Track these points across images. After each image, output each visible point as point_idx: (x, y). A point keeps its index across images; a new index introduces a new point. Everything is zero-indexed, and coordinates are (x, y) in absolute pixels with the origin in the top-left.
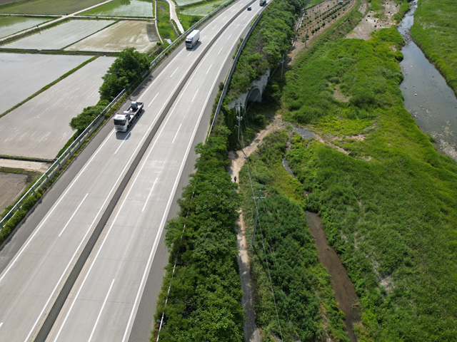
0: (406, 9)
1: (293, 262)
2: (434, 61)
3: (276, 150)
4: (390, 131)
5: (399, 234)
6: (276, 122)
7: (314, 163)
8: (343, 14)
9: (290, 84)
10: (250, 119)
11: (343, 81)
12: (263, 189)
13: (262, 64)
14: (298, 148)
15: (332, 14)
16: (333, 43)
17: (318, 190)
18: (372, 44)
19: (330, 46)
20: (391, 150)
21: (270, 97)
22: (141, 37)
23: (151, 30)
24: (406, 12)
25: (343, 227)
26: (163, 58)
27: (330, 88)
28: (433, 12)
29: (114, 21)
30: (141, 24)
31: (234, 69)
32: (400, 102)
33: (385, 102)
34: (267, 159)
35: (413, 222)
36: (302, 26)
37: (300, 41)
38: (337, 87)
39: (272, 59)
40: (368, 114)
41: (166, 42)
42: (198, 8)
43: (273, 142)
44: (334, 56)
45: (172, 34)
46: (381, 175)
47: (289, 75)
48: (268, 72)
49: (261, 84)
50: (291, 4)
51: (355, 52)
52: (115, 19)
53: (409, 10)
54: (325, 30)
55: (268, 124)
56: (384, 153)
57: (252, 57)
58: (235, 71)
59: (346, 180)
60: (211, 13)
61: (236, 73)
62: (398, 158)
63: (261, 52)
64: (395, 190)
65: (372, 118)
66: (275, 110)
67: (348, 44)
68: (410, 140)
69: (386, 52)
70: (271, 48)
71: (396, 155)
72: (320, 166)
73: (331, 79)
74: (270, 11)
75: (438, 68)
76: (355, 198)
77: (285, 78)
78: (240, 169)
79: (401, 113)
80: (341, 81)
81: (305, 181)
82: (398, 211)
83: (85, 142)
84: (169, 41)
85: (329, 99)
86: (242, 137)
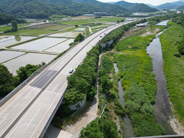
11: (132, 44)
13: (110, 38)
23: (84, 34)
29: (74, 32)
30: (81, 32)
48: (112, 41)
49: (110, 43)
66: (113, 49)
73: (129, 44)
85: (126, 47)
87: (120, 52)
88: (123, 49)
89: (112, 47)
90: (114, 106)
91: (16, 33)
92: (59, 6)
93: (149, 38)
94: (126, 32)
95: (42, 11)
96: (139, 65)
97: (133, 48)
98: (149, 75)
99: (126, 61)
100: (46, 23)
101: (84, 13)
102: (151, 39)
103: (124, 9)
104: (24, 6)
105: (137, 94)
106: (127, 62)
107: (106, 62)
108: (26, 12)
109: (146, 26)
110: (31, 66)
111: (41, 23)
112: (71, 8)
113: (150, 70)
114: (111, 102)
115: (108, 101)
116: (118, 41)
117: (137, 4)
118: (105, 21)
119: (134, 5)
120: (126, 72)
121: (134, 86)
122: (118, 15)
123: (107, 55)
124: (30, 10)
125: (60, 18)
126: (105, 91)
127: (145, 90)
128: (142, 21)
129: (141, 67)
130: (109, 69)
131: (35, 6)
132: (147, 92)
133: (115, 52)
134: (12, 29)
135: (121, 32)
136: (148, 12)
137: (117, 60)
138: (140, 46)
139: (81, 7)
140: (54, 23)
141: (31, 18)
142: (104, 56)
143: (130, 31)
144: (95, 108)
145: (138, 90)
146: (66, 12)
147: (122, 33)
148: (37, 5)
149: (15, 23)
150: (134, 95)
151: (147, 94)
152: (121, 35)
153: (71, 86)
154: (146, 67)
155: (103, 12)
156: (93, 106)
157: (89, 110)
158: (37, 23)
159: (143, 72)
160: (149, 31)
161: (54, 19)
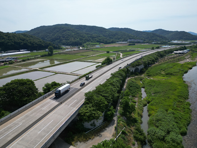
11: (166, 70)
49: (140, 67)
55: (140, 76)
73: (162, 70)
85: (159, 73)
87: (151, 77)
88: (155, 74)
89: (142, 72)
90: (133, 130)
91: (50, 57)
92: (94, 35)
93: (189, 65)
94: (161, 58)
95: (78, 38)
96: (171, 92)
97: (167, 74)
98: (182, 103)
99: (156, 87)
100: (80, 50)
101: (118, 40)
102: (190, 66)
103: (161, 37)
104: (63, 35)
105: (164, 121)
106: (158, 87)
107: (133, 86)
108: (63, 40)
109: (186, 53)
110: (56, 83)
111: (75, 49)
112: (105, 36)
113: (185, 98)
114: (131, 126)
115: (128, 125)
116: (150, 67)
117: (177, 32)
118: (139, 48)
119: (174, 33)
120: (154, 97)
121: (162, 113)
122: (154, 43)
123: (135, 80)
124: (67, 38)
125: (94, 45)
126: (127, 114)
127: (175, 119)
128: (181, 49)
129: (173, 94)
130: (134, 93)
131: (72, 35)
132: (177, 121)
133: (145, 77)
134: (49, 53)
135: (154, 57)
136: (190, 40)
137: (146, 85)
138: (175, 72)
139: (115, 35)
140: (87, 49)
141: (67, 45)
142: (132, 80)
143: (166, 57)
144: (111, 130)
145: (165, 117)
146: (100, 39)
147: (155, 59)
148: (73, 34)
149: (52, 48)
150: (160, 122)
151: (177, 123)
152: (153, 61)
153: (88, 101)
154: (179, 95)
155: (137, 40)
156: (110, 127)
157: (104, 131)
158: (71, 49)
159: (175, 99)
160: (189, 58)
161: (87, 46)
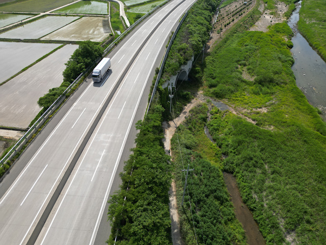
0: (293, 8)
1: (215, 221)
2: (316, 48)
3: (199, 120)
4: (287, 105)
5: (299, 194)
6: (199, 97)
7: (229, 131)
8: (247, 12)
9: (209, 67)
10: (179, 95)
11: (249, 64)
12: (190, 154)
13: (188, 52)
14: (216, 118)
15: (239, 12)
16: (241, 35)
17: (233, 154)
18: (270, 35)
19: (238, 37)
20: (288, 121)
21: (194, 77)
22: (98, 29)
23: (105, 24)
24: (293, 11)
25: (254, 187)
26: (113, 47)
27: (239, 70)
28: (313, 11)
29: (78, 17)
30: (99, 19)
31: (167, 56)
32: (293, 81)
33: (282, 81)
34: (193, 128)
35: (310, 183)
36: (217, 22)
37: (216, 32)
38: (245, 68)
39: (196, 48)
40: (269, 91)
41: (117, 33)
42: (140, 7)
43: (197, 114)
44: (242, 45)
45: (121, 27)
46: (282, 142)
47: (208, 59)
48: (193, 58)
49: (187, 68)
50: (209, 5)
51: (257, 41)
52: (79, 16)
53: (295, 9)
54: (234, 25)
55: (193, 99)
56: (283, 123)
57: (181, 46)
58: (167, 58)
59: (254, 147)
60: (150, 12)
61: (169, 59)
62: (294, 128)
63: (187, 43)
64: (294, 155)
65: (272, 94)
66: (198, 87)
67: (252, 35)
68: (303, 112)
69: (280, 42)
70: (195, 39)
71: (293, 125)
72: (234, 134)
73: (240, 63)
74: (194, 11)
75: (320, 54)
76: (263, 162)
77: (205, 62)
78: (171, 137)
79: (294, 90)
80: (247, 64)
81: (223, 146)
82: (297, 174)
83: (49, 118)
84: (119, 32)
85: (239, 79)
86: (173, 109)
